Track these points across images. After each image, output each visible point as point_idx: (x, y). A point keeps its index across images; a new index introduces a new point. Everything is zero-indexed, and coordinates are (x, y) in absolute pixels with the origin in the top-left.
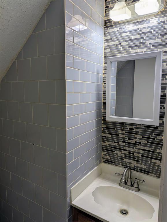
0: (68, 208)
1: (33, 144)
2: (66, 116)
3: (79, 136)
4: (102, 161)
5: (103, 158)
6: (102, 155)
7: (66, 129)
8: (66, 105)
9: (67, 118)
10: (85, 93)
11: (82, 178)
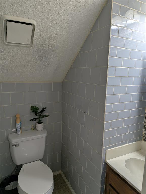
0: (103, 164)
1: (84, 113)
2: (106, 94)
3: (118, 112)
4: (143, 139)
5: (144, 136)
6: (144, 133)
7: (105, 104)
8: (107, 86)
9: (106, 95)
10: (128, 77)
11: (118, 146)
